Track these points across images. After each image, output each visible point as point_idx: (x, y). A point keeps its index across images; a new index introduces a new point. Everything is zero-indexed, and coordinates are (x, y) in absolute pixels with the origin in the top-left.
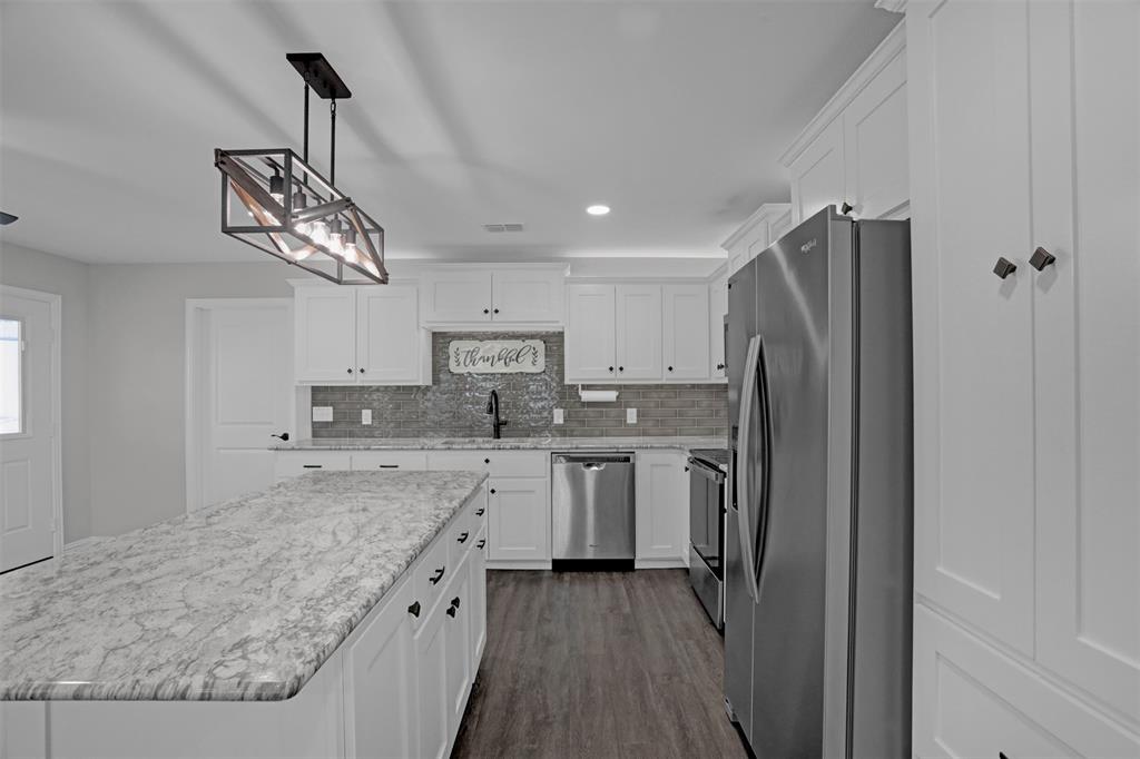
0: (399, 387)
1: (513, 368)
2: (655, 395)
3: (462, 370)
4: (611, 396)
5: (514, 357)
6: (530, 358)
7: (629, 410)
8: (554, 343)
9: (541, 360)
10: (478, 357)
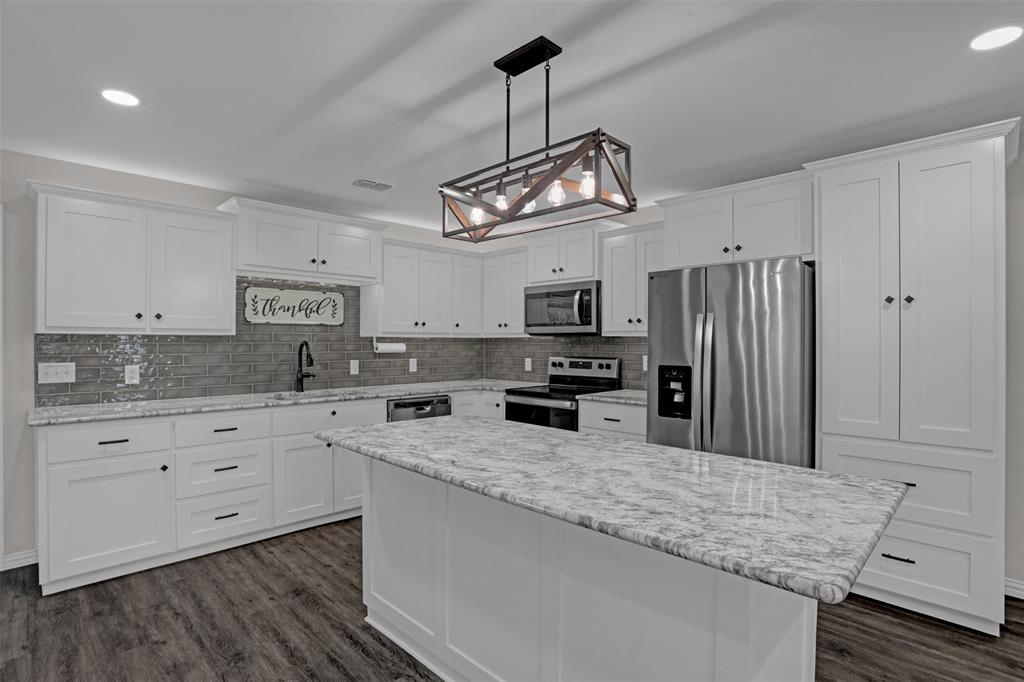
0: (180, 337)
1: (314, 319)
2: (429, 347)
3: (260, 319)
4: (401, 347)
5: (315, 309)
6: (329, 310)
7: (411, 360)
8: (352, 296)
9: (340, 313)
10: (277, 307)
